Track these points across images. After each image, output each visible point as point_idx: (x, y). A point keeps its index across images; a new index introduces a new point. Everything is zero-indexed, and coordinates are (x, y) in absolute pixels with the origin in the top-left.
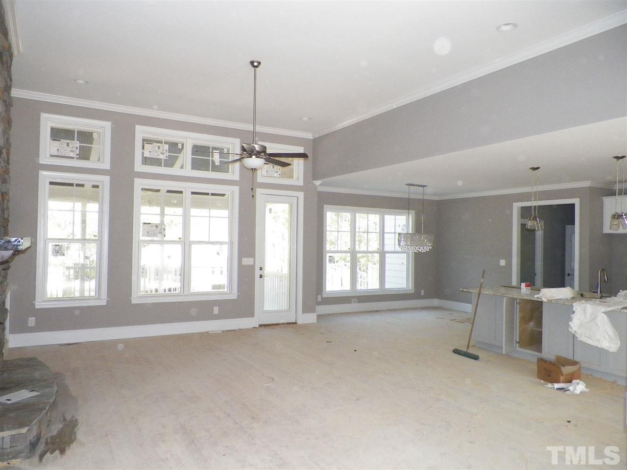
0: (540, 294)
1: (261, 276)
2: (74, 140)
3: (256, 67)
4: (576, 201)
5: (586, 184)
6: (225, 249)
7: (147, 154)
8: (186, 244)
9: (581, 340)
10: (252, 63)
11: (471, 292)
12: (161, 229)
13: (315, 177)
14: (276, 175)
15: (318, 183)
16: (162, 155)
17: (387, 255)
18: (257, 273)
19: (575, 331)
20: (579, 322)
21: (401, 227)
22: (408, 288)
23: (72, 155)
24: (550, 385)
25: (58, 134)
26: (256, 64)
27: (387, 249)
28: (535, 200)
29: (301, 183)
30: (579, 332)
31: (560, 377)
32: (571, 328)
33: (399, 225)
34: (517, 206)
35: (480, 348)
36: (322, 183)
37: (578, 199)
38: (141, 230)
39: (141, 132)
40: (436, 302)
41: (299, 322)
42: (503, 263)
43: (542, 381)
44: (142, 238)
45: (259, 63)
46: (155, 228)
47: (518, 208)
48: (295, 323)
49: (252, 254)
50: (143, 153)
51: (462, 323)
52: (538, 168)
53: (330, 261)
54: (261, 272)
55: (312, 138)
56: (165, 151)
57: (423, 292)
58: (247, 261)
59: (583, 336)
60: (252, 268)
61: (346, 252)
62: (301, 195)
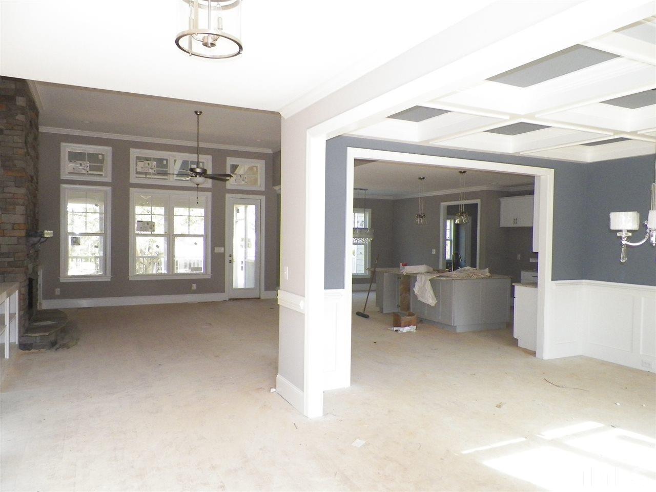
1: (230, 262)
2: (85, 161)
3: (199, 115)
4: (478, 202)
6: (201, 241)
7: (139, 170)
8: (170, 237)
10: (196, 112)
12: (151, 225)
14: (243, 182)
15: (277, 188)
16: (151, 170)
18: (227, 259)
21: (360, 223)
22: (366, 273)
23: (84, 172)
25: (74, 157)
26: (198, 113)
33: (358, 222)
34: (443, 205)
36: (280, 188)
37: (479, 200)
38: (136, 225)
39: (134, 153)
41: (262, 298)
42: (434, 252)
44: (137, 232)
45: (201, 113)
46: (146, 224)
47: (444, 207)
48: (259, 298)
49: (222, 244)
50: (136, 169)
54: (230, 259)
55: (272, 153)
56: (153, 167)
58: (219, 250)
60: (222, 255)
62: (263, 198)
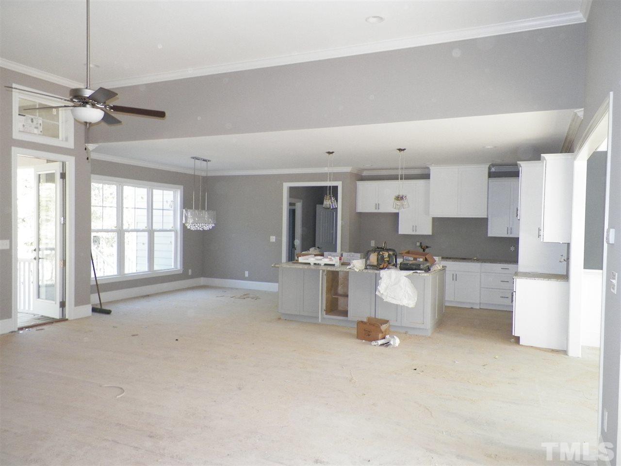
0: (352, 265)
4: (339, 184)
5: (348, 169)
9: (387, 300)
11: (278, 267)
13: (88, 140)
14: (36, 131)
15: (91, 147)
17: (156, 233)
19: (382, 294)
20: (385, 286)
21: (169, 203)
22: (176, 268)
24: (374, 343)
27: (155, 227)
28: (330, 181)
29: (71, 144)
30: (385, 294)
31: (379, 335)
32: (379, 292)
33: (167, 201)
34: (286, 186)
35: (286, 320)
36: (96, 148)
37: (341, 182)
40: (202, 281)
41: (71, 318)
42: (273, 239)
43: (364, 341)
47: (288, 187)
48: (66, 319)
49: (8, 235)
51: (244, 298)
52: (333, 153)
53: (95, 241)
57: (190, 272)
59: (388, 297)
60: (8, 253)
61: (112, 231)
62: (71, 160)
